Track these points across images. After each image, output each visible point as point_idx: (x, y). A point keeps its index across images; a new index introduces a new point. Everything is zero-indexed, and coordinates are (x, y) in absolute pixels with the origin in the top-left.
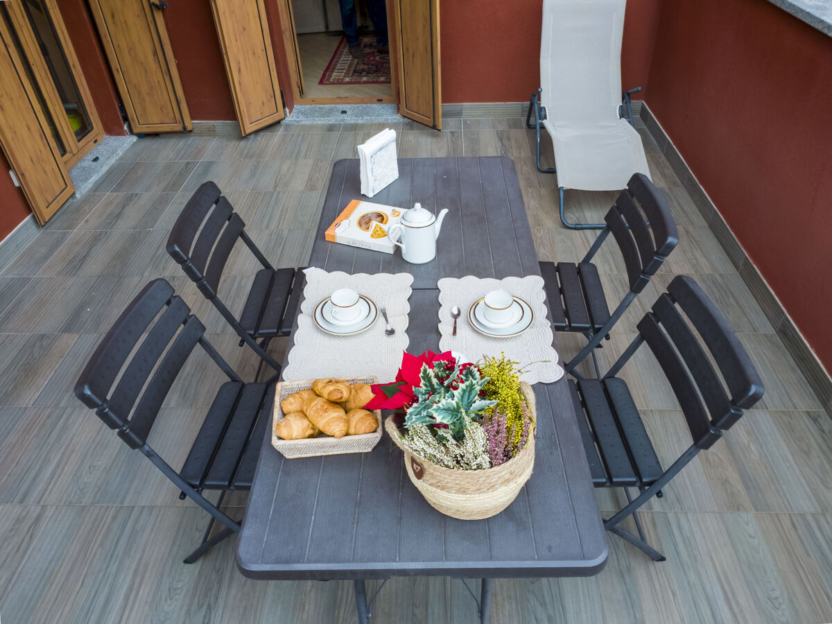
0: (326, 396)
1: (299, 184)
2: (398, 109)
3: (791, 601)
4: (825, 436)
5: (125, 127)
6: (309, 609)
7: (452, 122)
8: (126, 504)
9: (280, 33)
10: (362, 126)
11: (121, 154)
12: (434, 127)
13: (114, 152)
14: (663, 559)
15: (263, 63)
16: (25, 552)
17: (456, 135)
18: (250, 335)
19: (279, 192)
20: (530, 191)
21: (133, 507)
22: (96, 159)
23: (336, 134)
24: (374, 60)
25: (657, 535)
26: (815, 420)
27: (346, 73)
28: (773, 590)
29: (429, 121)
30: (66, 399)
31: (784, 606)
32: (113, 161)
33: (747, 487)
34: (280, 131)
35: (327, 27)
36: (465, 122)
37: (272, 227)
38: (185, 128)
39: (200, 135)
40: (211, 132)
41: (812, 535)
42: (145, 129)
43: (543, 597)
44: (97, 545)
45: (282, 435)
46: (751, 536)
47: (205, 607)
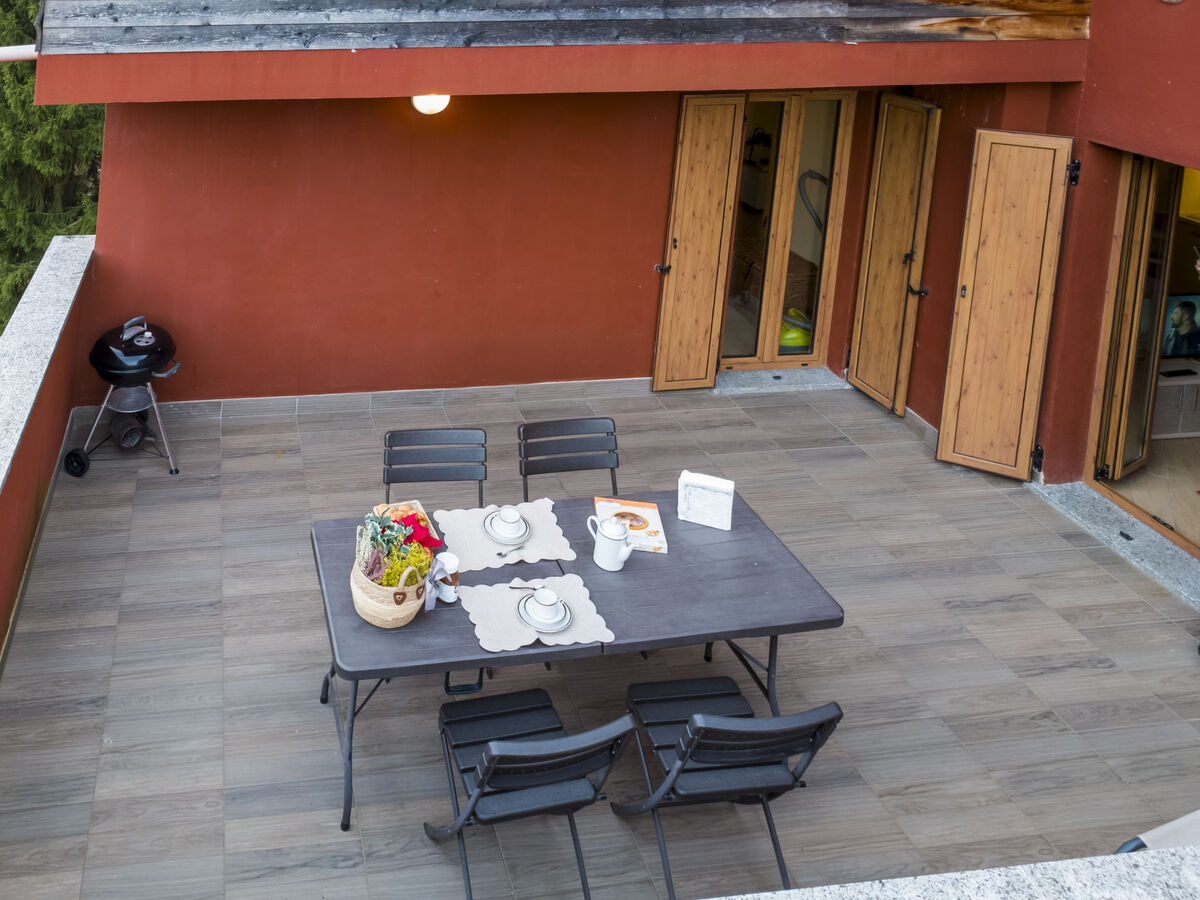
5: (845, 372)
11: (810, 389)
13: (806, 383)
22: (778, 378)
23: (1061, 546)
32: (792, 389)
34: (1002, 489)
38: (893, 408)
39: (906, 425)
40: (920, 432)
42: (858, 385)
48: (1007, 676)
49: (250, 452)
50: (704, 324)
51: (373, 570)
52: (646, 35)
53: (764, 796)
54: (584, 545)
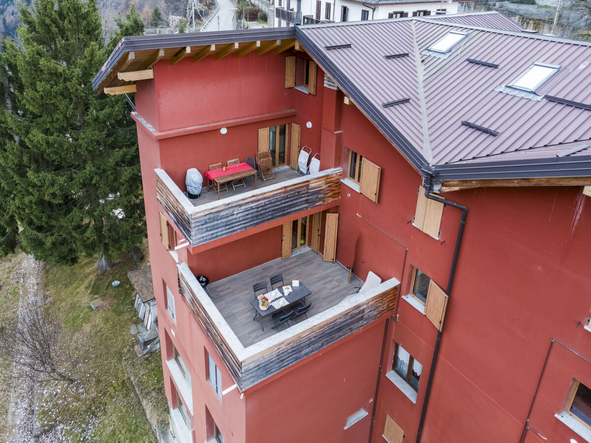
11: (306, 251)
22: (300, 251)
32: (303, 252)
48: (329, 291)
49: (222, 291)
50: (289, 247)
51: (263, 305)
52: (280, 217)
53: (305, 313)
54: (283, 293)
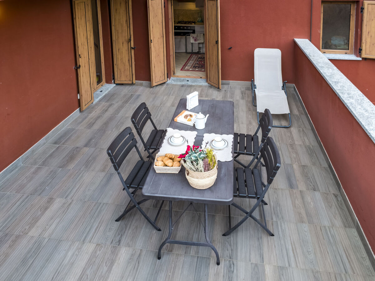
0: (168, 157)
1: (169, 104)
2: (207, 81)
3: (315, 253)
4: (338, 202)
5: (113, 81)
6: (153, 239)
7: (226, 87)
8: (99, 202)
9: (170, 56)
10: (193, 86)
11: (110, 90)
12: (218, 88)
13: (107, 89)
14: (273, 235)
15: (162, 65)
16: (66, 213)
17: (226, 91)
18: (148, 148)
19: (161, 107)
20: (249, 112)
21: (101, 203)
22: (101, 91)
23: (184, 88)
24: (201, 63)
25: (273, 228)
26: (336, 197)
27: (191, 67)
28: (309, 249)
29: (217, 86)
30: (83, 168)
31: (312, 254)
32: (107, 92)
33: (307, 216)
34: (165, 86)
35: (186, 51)
36: (230, 87)
37: (158, 118)
38: (133, 83)
39: (137, 85)
40: (141, 85)
41: (327, 233)
42: (119, 82)
43: (231, 243)
44: (88, 213)
45: (157, 165)
46: (305, 231)
47: (120, 235)
